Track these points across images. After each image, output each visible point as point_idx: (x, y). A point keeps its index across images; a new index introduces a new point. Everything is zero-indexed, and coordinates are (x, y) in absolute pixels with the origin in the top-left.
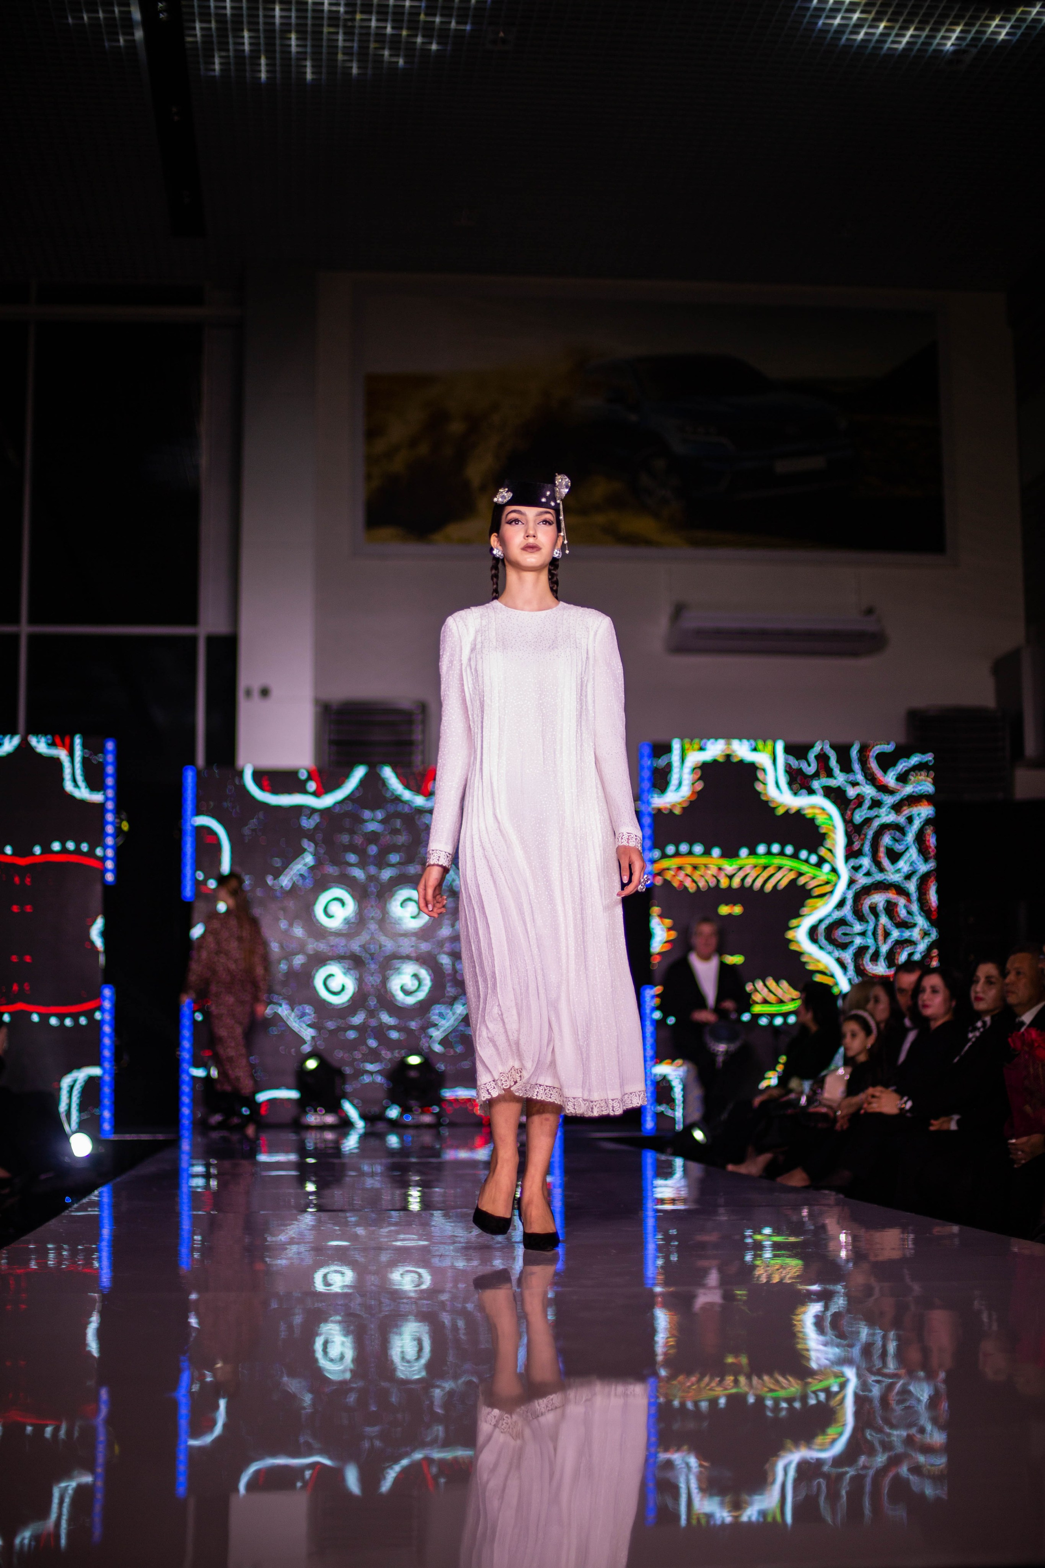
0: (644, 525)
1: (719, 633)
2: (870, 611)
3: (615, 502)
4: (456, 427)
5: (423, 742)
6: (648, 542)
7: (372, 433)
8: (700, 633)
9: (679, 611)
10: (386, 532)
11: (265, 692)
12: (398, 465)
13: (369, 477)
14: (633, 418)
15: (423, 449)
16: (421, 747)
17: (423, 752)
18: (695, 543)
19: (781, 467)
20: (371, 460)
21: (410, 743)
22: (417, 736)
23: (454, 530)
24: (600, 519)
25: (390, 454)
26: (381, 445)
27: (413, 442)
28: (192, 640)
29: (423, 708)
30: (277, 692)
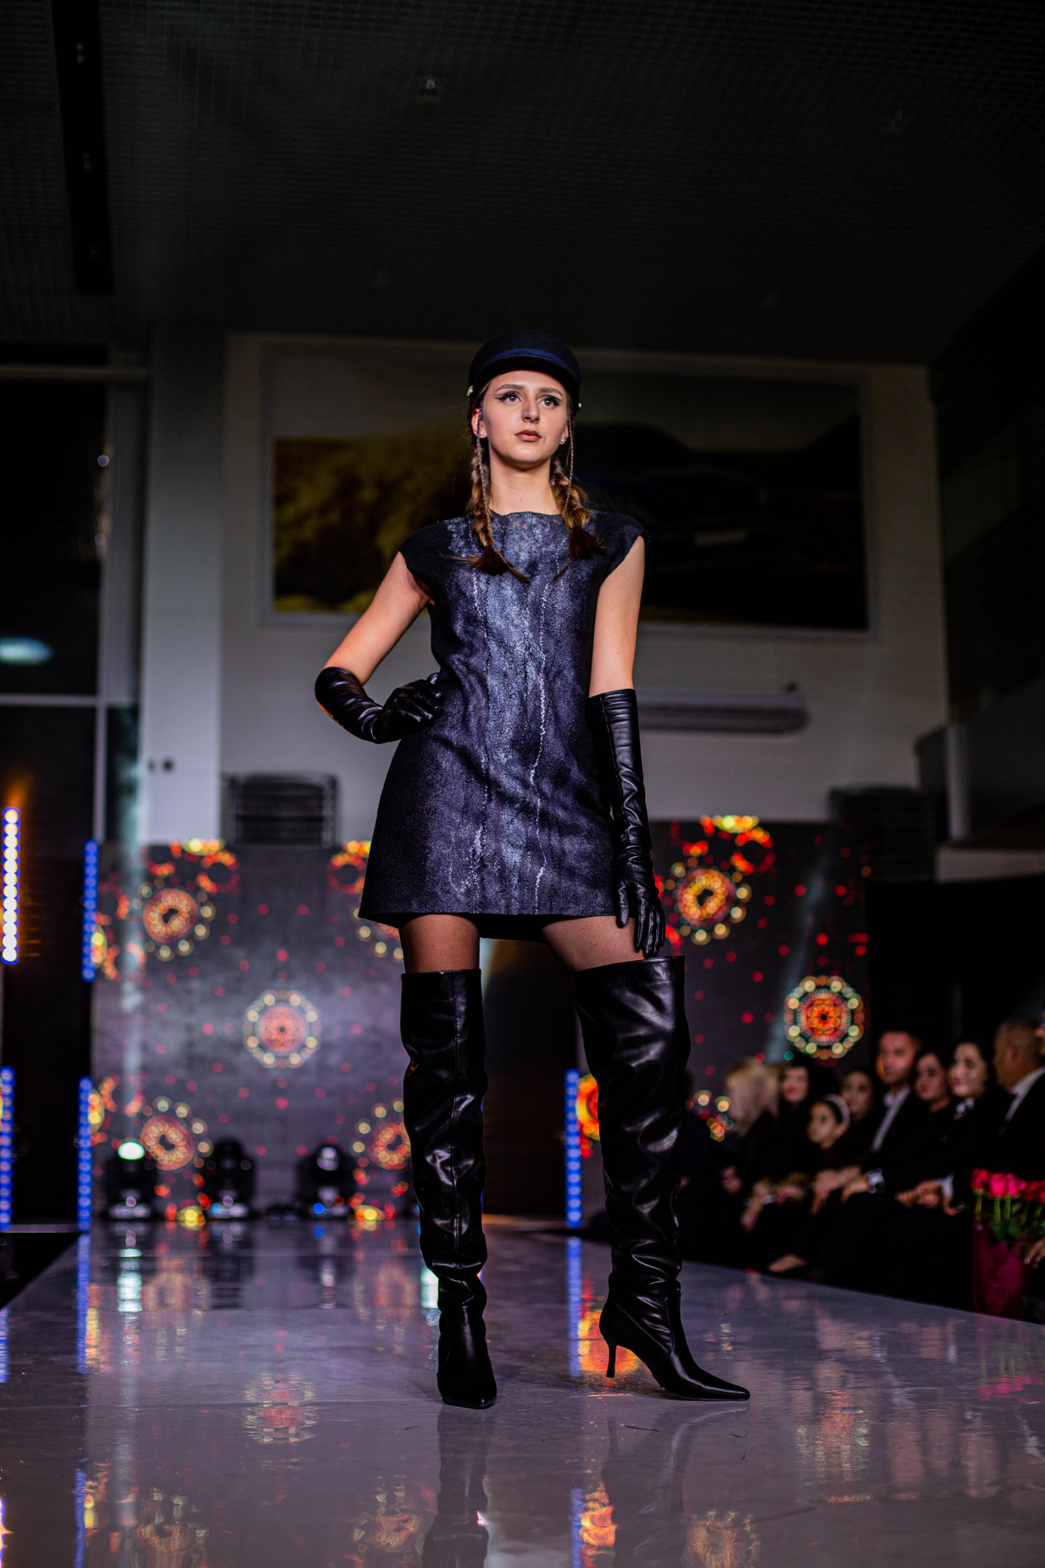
2: (792, 688)
4: (368, 495)
5: (334, 818)
7: (282, 499)
10: (295, 601)
11: (169, 766)
12: (308, 532)
13: (277, 545)
15: (334, 517)
16: (331, 824)
17: (334, 829)
19: (701, 540)
20: (280, 527)
21: (320, 819)
22: (327, 812)
25: (300, 521)
26: (290, 512)
27: (324, 509)
28: (91, 712)
29: (334, 783)
30: (180, 765)
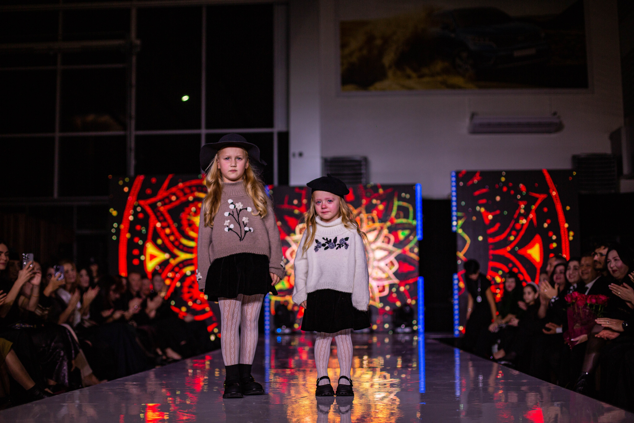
0: (458, 80)
1: (489, 125)
2: (555, 114)
3: (445, 71)
4: (378, 42)
5: (367, 173)
6: (460, 88)
7: (343, 46)
8: (481, 125)
9: (473, 116)
10: (350, 87)
11: (301, 155)
12: (354, 59)
13: (342, 64)
14: (453, 35)
15: (365, 52)
16: (366, 175)
17: (366, 178)
18: (480, 87)
19: (517, 54)
20: (343, 57)
21: (361, 174)
22: (363, 171)
23: (378, 85)
24: (439, 78)
25: (351, 54)
26: (347, 51)
27: (361, 49)
28: (271, 134)
29: (366, 160)
30: (305, 154)
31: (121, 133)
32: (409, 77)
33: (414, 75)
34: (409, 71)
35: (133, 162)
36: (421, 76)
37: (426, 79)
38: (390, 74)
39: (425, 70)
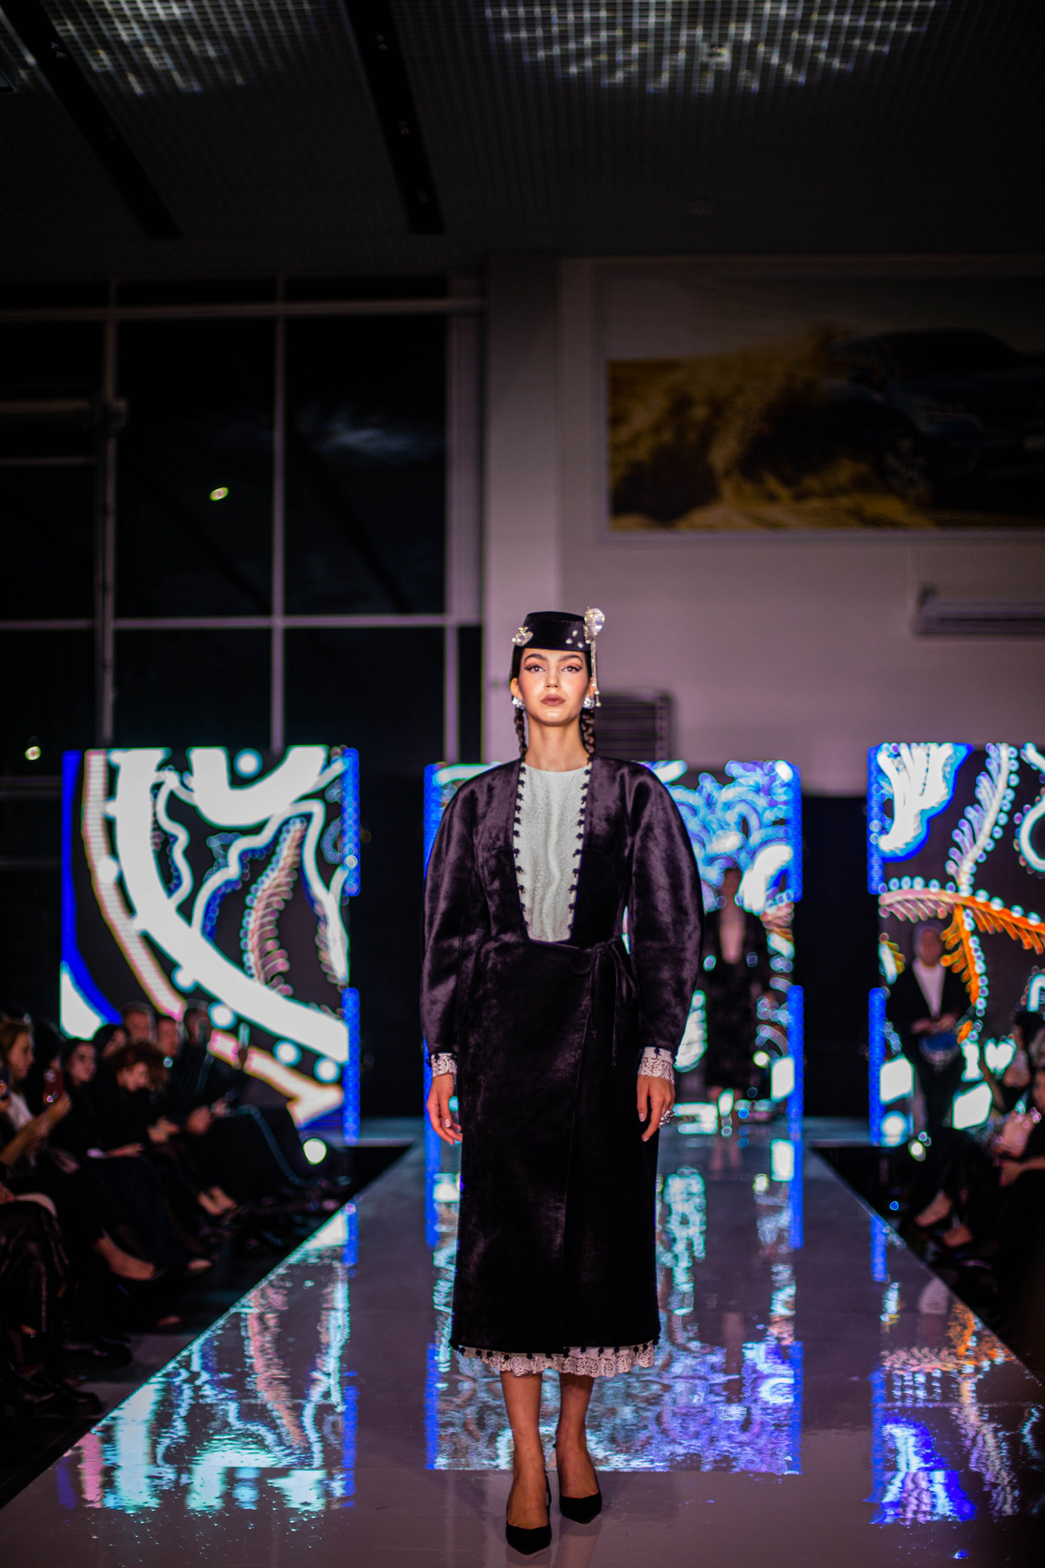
0: (890, 506)
3: (861, 485)
4: (700, 412)
6: (894, 524)
7: (616, 420)
9: (925, 594)
10: (630, 520)
12: (642, 453)
13: (613, 465)
14: (878, 397)
15: (667, 436)
16: (666, 740)
18: (942, 524)
19: (1031, 444)
20: (615, 448)
22: (661, 724)
23: (699, 517)
24: (845, 502)
25: (633, 442)
26: (624, 433)
27: (657, 429)
28: (439, 632)
29: (667, 700)
31: (80, 624)
32: (772, 498)
33: (783, 492)
34: (773, 484)
35: (109, 696)
36: (801, 496)
37: (815, 504)
38: (727, 489)
39: (812, 483)
